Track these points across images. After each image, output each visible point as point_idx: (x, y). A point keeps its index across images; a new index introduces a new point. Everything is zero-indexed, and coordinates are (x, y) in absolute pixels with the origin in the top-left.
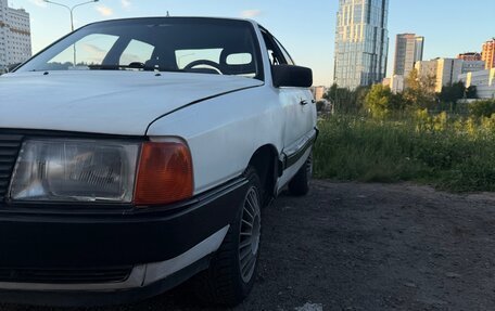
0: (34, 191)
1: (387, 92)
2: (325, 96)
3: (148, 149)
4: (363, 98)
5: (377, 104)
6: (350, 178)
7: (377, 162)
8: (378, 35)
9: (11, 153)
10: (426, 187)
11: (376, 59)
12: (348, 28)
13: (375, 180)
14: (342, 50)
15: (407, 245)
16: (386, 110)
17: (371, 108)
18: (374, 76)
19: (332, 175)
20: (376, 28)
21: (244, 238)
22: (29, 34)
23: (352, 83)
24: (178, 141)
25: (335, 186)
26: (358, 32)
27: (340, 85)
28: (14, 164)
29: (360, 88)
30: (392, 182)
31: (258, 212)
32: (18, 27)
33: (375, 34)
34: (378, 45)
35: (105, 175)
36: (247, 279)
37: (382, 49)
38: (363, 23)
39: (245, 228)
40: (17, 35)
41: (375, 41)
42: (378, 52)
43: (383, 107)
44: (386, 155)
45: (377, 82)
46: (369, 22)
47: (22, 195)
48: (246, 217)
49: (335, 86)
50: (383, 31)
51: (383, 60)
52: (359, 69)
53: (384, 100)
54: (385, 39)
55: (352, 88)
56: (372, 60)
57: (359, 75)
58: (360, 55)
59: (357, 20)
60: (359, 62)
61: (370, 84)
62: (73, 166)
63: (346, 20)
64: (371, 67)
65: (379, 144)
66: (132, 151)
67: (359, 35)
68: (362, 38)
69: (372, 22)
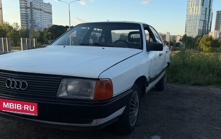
0: (64, 94)
1: (211, 39)
2: (180, 40)
3: (99, 82)
4: (199, 41)
5: (206, 45)
6: (184, 83)
7: (197, 76)
8: (207, 12)
9: (58, 83)
10: (218, 89)
11: (206, 23)
12: (193, 9)
13: (195, 84)
14: (189, 19)
15: (202, 115)
16: (210, 47)
17: (202, 46)
18: (205, 31)
19: (176, 81)
20: (206, 8)
21: (132, 110)
22: (51, 14)
23: (194, 34)
24: (108, 80)
25: (176, 87)
26: (197, 11)
27: (188, 35)
28: (59, 86)
29: (197, 37)
30: (203, 86)
31: (138, 100)
32: (47, 11)
33: (206, 11)
34: (207, 17)
35: (86, 89)
36: (133, 125)
37: (209, 18)
38: (200, 6)
39: (132, 107)
40: (47, 14)
41: (206, 14)
42: (207, 20)
43: (208, 46)
44: (202, 73)
45: (206, 34)
46: (203, 6)
47: (61, 95)
48: (133, 103)
49: (185, 36)
50: (210, 10)
51: (210, 23)
52: (197, 27)
53: (209, 43)
54: (211, 14)
55: (194, 36)
56: (204, 23)
57: (197, 31)
58: (198, 21)
59: (197, 5)
60: (198, 24)
61: (203, 34)
62: (76, 87)
63: (192, 5)
64: (203, 27)
65: (199, 67)
66: (94, 83)
67: (198, 12)
68: (199, 13)
69: (204, 5)
